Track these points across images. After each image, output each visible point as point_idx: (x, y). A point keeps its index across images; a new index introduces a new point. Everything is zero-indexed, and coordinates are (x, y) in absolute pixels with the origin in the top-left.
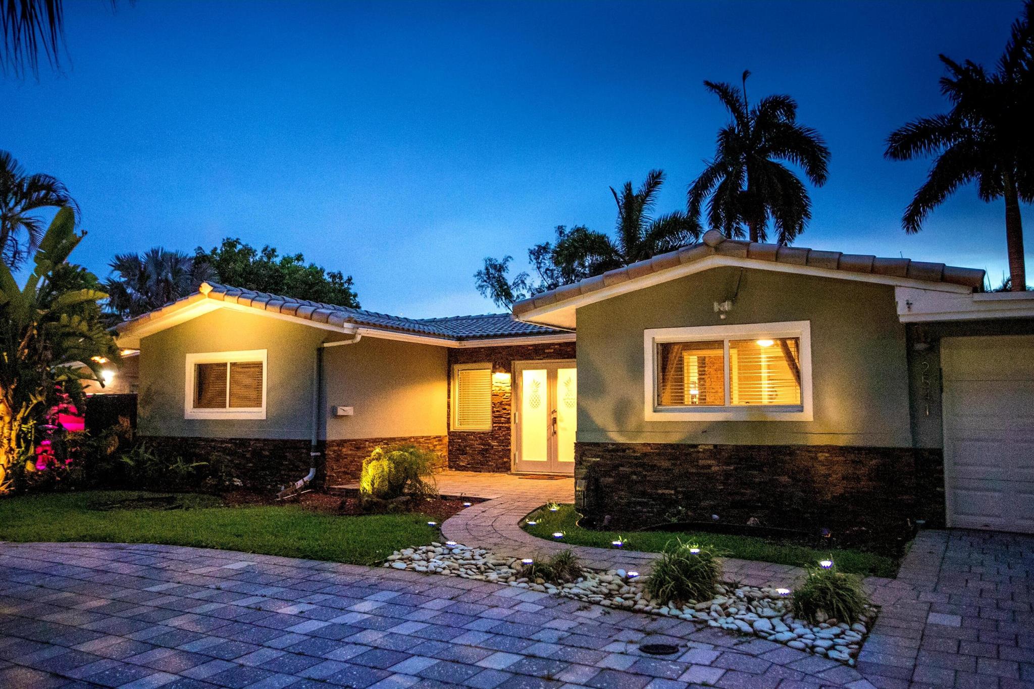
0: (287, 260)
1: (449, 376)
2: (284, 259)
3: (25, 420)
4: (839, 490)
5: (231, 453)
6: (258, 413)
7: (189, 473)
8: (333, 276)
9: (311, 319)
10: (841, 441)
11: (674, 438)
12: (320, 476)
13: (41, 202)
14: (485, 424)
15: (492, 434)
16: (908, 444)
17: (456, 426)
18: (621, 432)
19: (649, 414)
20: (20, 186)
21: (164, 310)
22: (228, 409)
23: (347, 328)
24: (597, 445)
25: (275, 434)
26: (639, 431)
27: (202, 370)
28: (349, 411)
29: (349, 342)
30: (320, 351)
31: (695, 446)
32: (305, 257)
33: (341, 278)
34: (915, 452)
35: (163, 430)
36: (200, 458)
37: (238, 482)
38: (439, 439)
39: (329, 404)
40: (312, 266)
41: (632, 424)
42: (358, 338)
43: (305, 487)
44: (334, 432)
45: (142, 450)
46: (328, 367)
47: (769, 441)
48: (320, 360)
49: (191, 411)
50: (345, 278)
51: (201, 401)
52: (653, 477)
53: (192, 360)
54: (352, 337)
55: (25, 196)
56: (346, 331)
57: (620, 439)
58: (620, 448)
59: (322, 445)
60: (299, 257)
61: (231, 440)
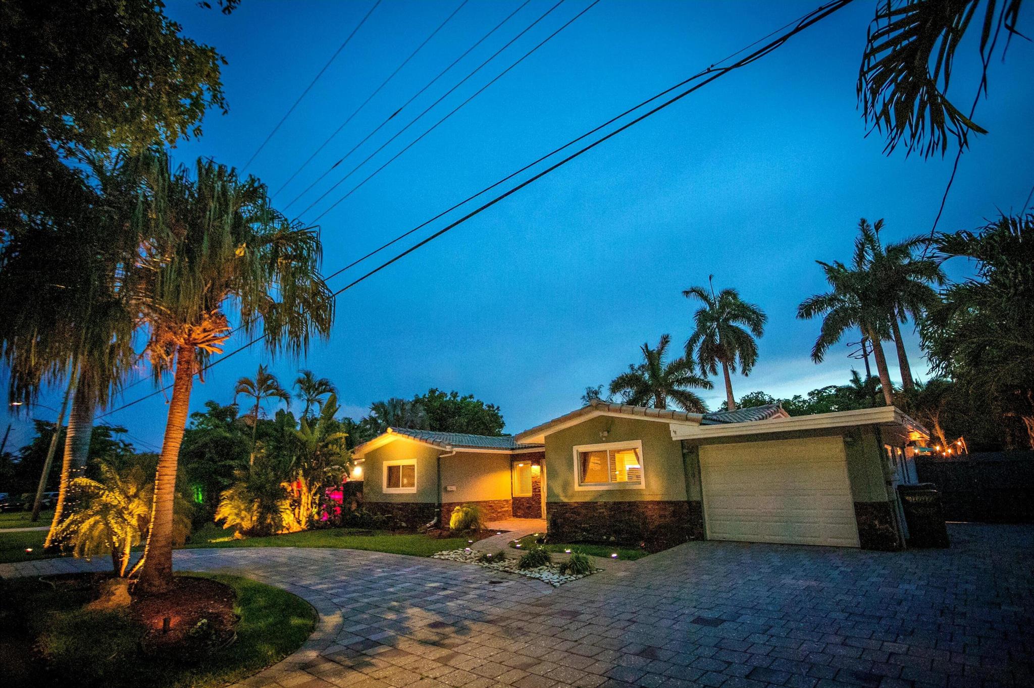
0: (465, 398)
1: (512, 468)
2: (462, 398)
3: (315, 494)
4: (656, 523)
5: (400, 509)
6: (413, 490)
7: (384, 520)
8: (489, 407)
9: (432, 444)
10: (658, 499)
11: (587, 499)
12: (439, 521)
13: (324, 391)
14: (529, 494)
15: (532, 498)
16: (686, 499)
17: (517, 494)
18: (566, 496)
19: (577, 488)
20: (315, 385)
21: (373, 440)
22: (401, 488)
23: (448, 448)
24: (555, 503)
25: (420, 500)
26: (572, 496)
27: (390, 469)
28: (454, 488)
29: (450, 455)
30: (439, 459)
31: (596, 503)
32: (474, 396)
33: (493, 407)
34: (689, 503)
35: (373, 499)
36: (389, 512)
37: (404, 524)
38: (507, 501)
39: (443, 486)
40: (478, 401)
41: (570, 493)
42: (454, 453)
43: (432, 526)
44: (446, 499)
45: (364, 509)
46: (442, 466)
47: (628, 499)
48: (438, 463)
49: (386, 490)
50: (496, 407)
51: (389, 485)
52: (579, 518)
53: (386, 464)
54: (451, 452)
55: (316, 389)
56: (448, 450)
57: (566, 500)
58: (564, 505)
59: (440, 505)
60: (471, 397)
61: (402, 503)
